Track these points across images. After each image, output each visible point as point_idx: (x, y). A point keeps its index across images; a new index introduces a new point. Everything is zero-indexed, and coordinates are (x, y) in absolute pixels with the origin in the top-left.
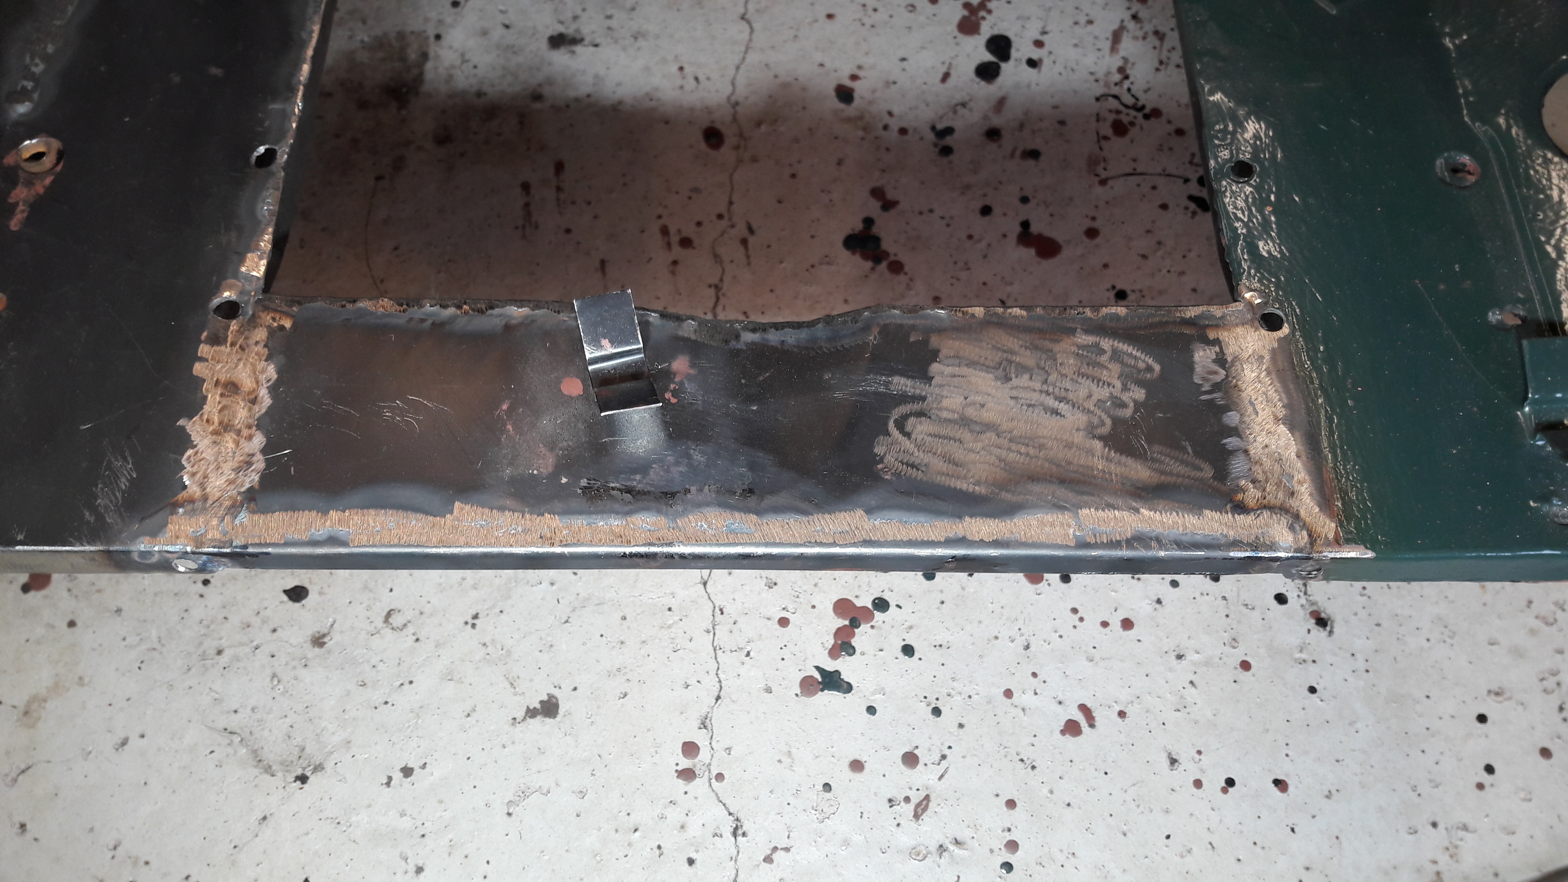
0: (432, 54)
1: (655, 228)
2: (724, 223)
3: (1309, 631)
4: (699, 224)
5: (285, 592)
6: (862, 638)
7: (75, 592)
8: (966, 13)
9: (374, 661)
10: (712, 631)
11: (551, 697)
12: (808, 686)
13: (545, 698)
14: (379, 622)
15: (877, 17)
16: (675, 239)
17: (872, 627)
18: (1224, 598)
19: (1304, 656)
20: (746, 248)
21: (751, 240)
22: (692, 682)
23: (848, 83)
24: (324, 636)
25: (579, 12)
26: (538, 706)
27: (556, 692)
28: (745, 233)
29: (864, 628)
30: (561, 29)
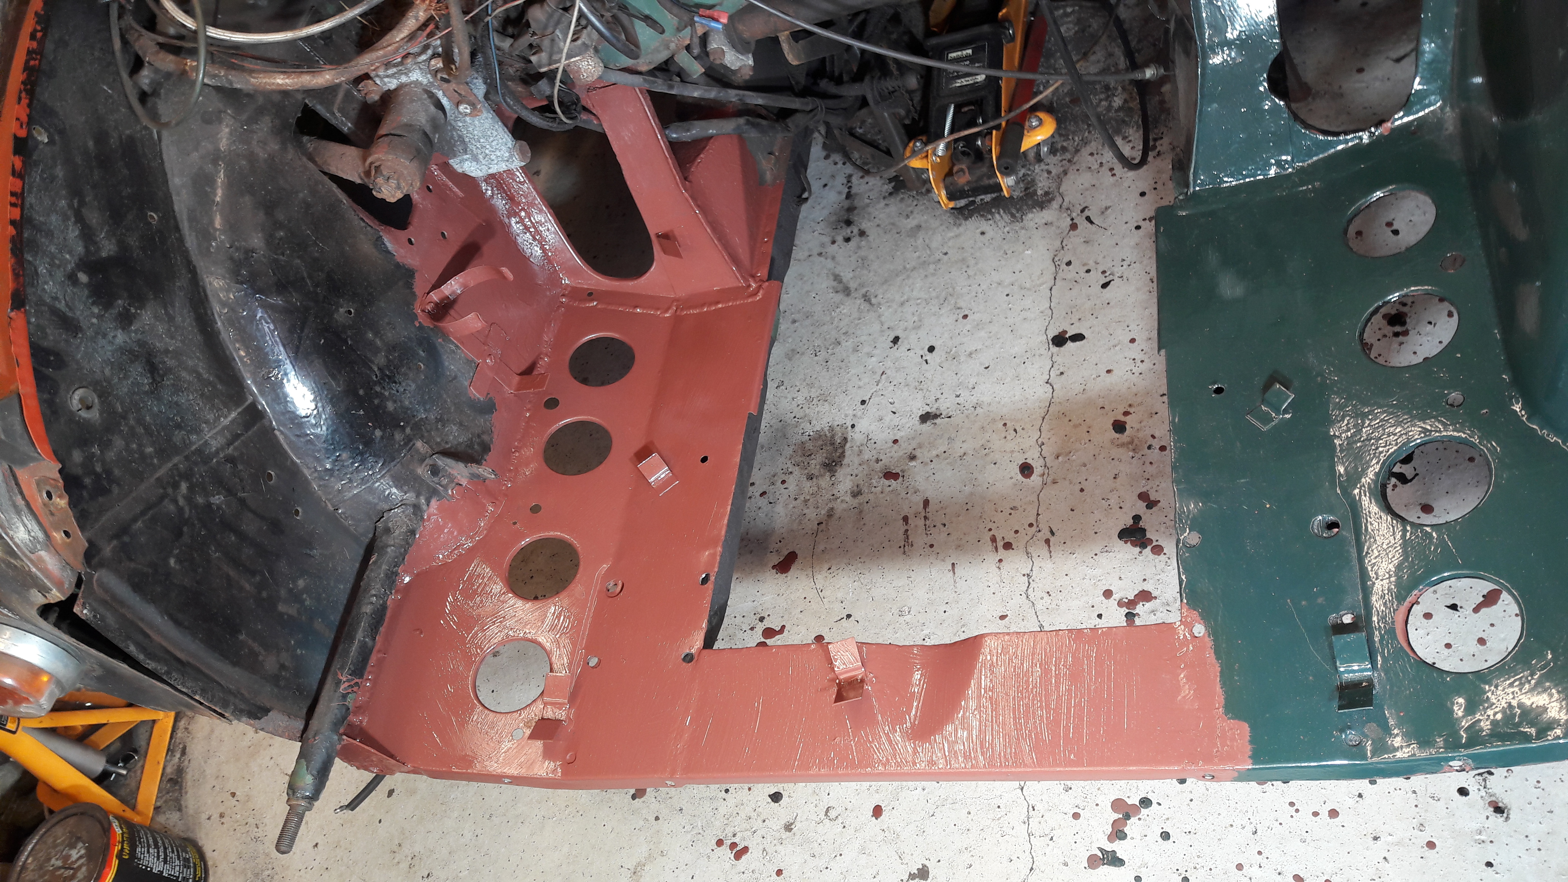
0: (849, 438)
1: (987, 537)
2: (1034, 529)
3: (1487, 818)
4: (1016, 532)
5: (770, 796)
6: (1132, 827)
7: (659, 798)
9: (819, 841)
10: (1027, 821)
11: (924, 866)
12: (1093, 862)
13: (921, 867)
14: (822, 816)
16: (1000, 544)
17: (1140, 819)
18: (1414, 792)
19: (1483, 837)
20: (1049, 546)
21: (1052, 539)
22: (1014, 858)
23: (1122, 418)
24: (792, 824)
25: (939, 396)
26: (916, 872)
27: (927, 863)
28: (1048, 535)
29: (1133, 820)
30: (928, 409)
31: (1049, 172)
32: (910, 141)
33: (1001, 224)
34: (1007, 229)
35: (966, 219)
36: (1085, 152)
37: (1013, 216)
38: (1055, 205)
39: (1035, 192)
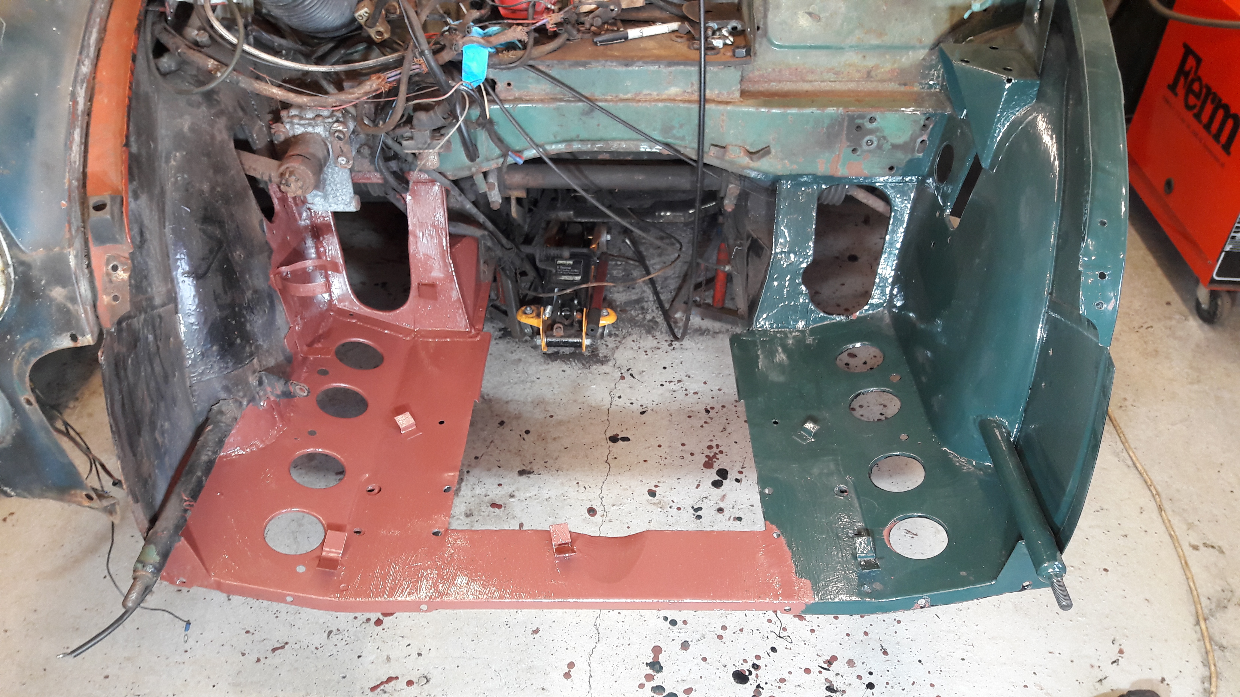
8: (707, 459)
15: (666, 461)
23: (654, 489)
25: (532, 460)
30: (524, 468)
31: (607, 346)
32: (521, 306)
33: (576, 368)
34: (579, 372)
35: (553, 361)
36: (630, 339)
37: (583, 364)
38: (611, 363)
39: (598, 355)
